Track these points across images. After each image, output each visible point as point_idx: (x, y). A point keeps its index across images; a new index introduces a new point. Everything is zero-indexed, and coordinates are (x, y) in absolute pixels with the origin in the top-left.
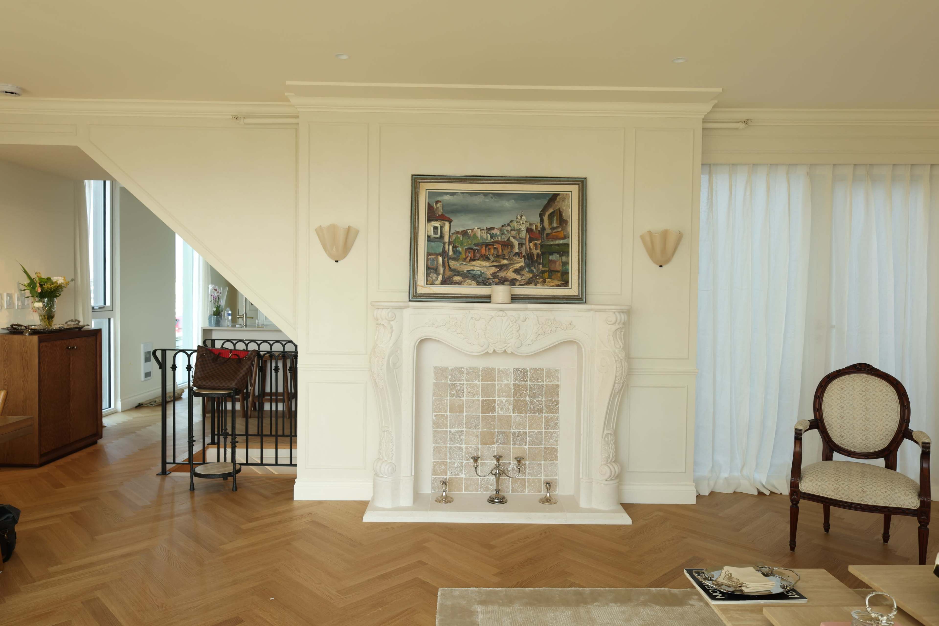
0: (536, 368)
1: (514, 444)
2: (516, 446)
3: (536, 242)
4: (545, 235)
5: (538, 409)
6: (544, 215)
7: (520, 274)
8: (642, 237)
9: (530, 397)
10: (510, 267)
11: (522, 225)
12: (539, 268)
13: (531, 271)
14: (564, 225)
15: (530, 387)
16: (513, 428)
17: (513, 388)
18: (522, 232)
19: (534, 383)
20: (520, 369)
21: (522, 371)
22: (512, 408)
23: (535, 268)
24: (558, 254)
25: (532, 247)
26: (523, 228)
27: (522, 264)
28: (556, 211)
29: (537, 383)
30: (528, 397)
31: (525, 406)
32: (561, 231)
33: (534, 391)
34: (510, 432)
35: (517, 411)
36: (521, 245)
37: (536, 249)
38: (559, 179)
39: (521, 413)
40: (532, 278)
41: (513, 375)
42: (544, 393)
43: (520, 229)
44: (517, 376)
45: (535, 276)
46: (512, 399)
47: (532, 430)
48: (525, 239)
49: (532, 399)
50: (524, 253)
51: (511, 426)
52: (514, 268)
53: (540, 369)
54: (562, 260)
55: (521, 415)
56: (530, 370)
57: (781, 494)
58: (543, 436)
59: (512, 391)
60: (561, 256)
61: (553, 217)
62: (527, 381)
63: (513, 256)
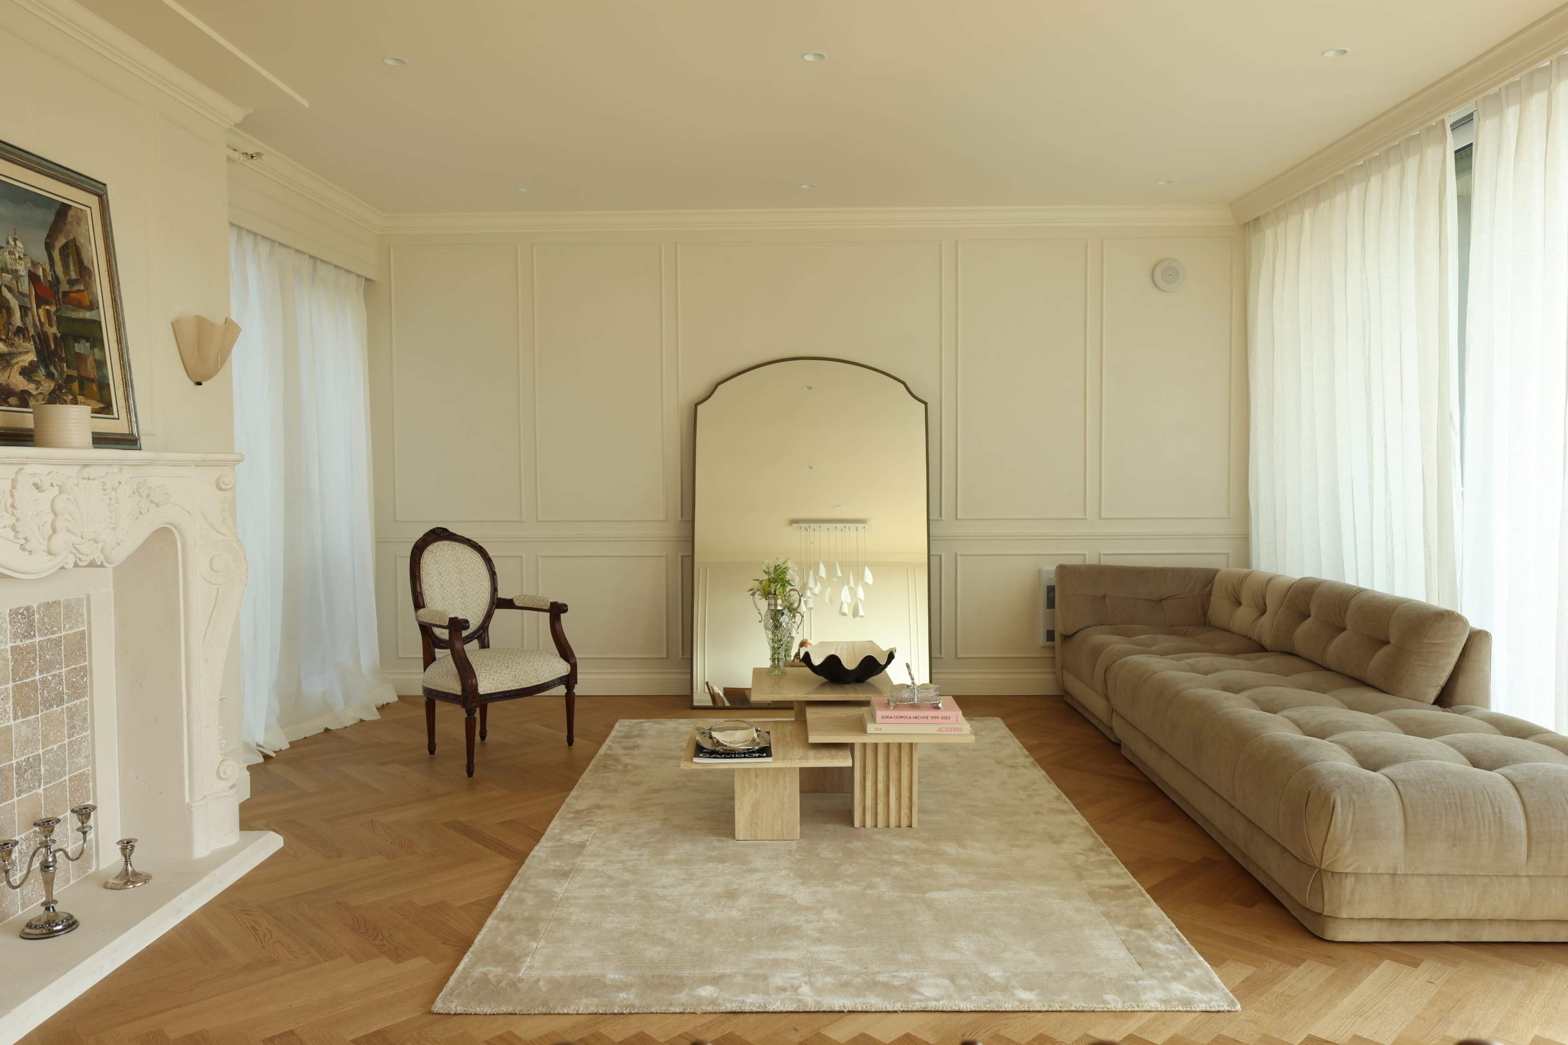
0: (48, 602)
1: (20, 793)
2: (24, 795)
3: (48, 307)
4: (60, 295)
5: (56, 695)
6: (53, 247)
7: (34, 381)
8: (176, 327)
9: (41, 672)
10: (12, 361)
11: (18, 261)
12: (61, 373)
13: (50, 375)
14: (87, 278)
15: (41, 646)
16: (15, 756)
17: (12, 659)
18: (22, 279)
19: (46, 638)
20: (22, 610)
21: (25, 612)
22: (12, 708)
23: (56, 368)
24: (88, 342)
25: (42, 319)
26: (22, 269)
27: (32, 357)
28: (70, 244)
29: (51, 636)
30: (37, 673)
31: (34, 695)
32: (83, 291)
33: (48, 657)
34: (11, 766)
35: (22, 711)
36: (24, 310)
37: (51, 325)
38: (66, 171)
39: (28, 714)
40: (53, 392)
41: (9, 627)
42: (63, 655)
43: (17, 271)
44: (17, 629)
45: (59, 387)
46: (10, 685)
47: (49, 748)
48: (29, 296)
49: (45, 675)
50: (32, 332)
51: (12, 753)
52: (21, 364)
53: (55, 603)
54: (94, 355)
55: (29, 718)
56: (39, 607)
58: (67, 753)
59: (11, 664)
60: (92, 347)
61: (68, 256)
62: (34, 635)
63: (15, 334)
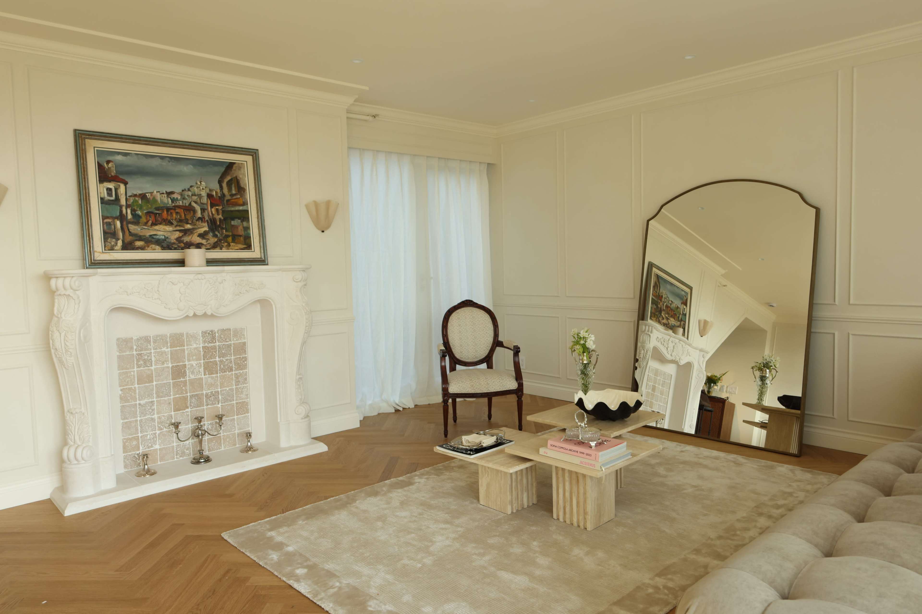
0: (223, 329)
1: (207, 405)
2: (209, 406)
3: (217, 207)
4: (225, 202)
5: (228, 367)
6: (223, 182)
7: (205, 239)
8: (307, 206)
9: (219, 357)
10: (194, 232)
11: (202, 190)
12: (222, 233)
13: (215, 236)
14: (242, 192)
15: (219, 347)
16: (205, 390)
17: (203, 351)
18: (203, 197)
19: (222, 344)
20: (208, 332)
21: (210, 333)
22: (203, 371)
23: (219, 232)
24: (239, 220)
25: (214, 213)
26: (204, 194)
27: (206, 229)
28: (233, 179)
29: (225, 343)
30: (217, 357)
31: (215, 366)
32: (239, 198)
33: (223, 351)
34: (202, 394)
35: (208, 372)
36: (203, 210)
37: (218, 214)
38: (233, 148)
39: (212, 374)
40: (216, 242)
41: (201, 338)
42: (232, 351)
43: (200, 194)
44: (206, 339)
45: (220, 240)
46: (202, 361)
47: (224, 389)
48: (207, 204)
49: (221, 359)
50: (207, 218)
51: (203, 388)
52: (199, 232)
53: (227, 329)
54: (243, 225)
55: (213, 375)
56: (218, 331)
57: (409, 408)
58: (234, 392)
59: (202, 353)
60: (242, 221)
61: (231, 184)
62: (216, 342)
63: (197, 221)
